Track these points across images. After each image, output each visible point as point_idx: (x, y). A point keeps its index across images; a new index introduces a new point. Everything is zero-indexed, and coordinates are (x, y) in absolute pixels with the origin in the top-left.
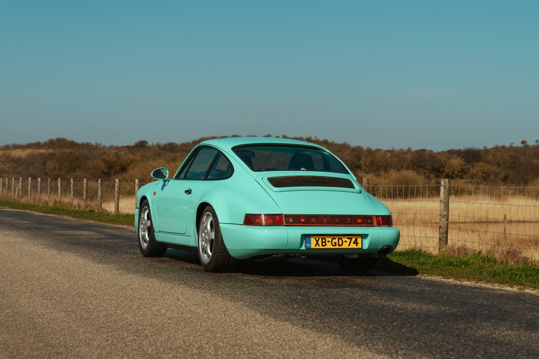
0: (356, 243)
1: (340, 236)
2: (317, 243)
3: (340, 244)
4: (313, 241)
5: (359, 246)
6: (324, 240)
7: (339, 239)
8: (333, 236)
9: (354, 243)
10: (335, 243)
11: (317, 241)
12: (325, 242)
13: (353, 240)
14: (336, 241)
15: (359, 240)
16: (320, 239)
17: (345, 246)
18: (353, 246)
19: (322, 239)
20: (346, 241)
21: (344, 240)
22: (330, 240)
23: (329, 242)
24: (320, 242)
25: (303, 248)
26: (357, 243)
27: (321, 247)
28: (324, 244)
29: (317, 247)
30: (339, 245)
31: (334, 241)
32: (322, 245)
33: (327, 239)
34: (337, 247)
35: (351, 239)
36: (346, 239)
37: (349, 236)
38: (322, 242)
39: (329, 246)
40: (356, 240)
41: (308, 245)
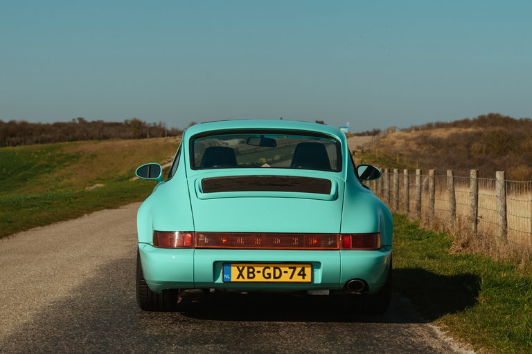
0: (302, 274)
1: (277, 264)
2: (241, 274)
3: (277, 275)
4: (234, 271)
5: (308, 279)
6: (251, 270)
7: (275, 268)
8: (266, 264)
9: (299, 274)
10: (269, 274)
11: (241, 272)
12: (253, 273)
13: (298, 270)
14: (271, 271)
15: (308, 270)
16: (246, 269)
17: (285, 278)
18: (297, 279)
19: (249, 268)
20: (286, 272)
21: (283, 269)
22: (261, 269)
23: (259, 272)
24: (245, 273)
25: (220, 280)
26: (304, 275)
27: (246, 280)
28: (251, 275)
29: (241, 279)
30: (275, 278)
31: (267, 271)
32: (249, 278)
33: (257, 269)
34: (272, 280)
35: (295, 269)
36: (287, 269)
37: (292, 264)
38: (249, 273)
39: (259, 278)
40: (303, 270)
41: (226, 276)
